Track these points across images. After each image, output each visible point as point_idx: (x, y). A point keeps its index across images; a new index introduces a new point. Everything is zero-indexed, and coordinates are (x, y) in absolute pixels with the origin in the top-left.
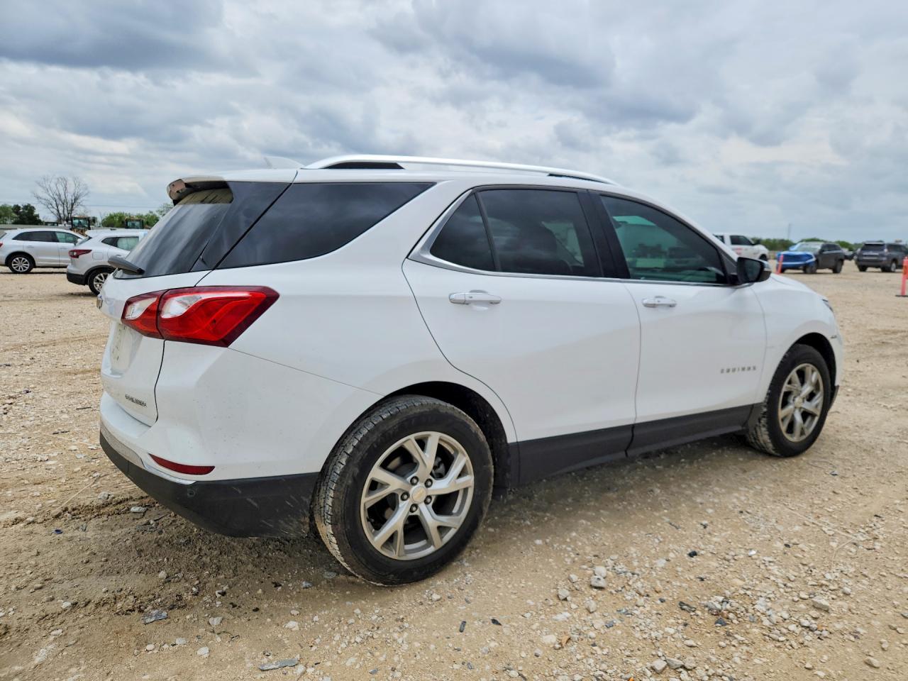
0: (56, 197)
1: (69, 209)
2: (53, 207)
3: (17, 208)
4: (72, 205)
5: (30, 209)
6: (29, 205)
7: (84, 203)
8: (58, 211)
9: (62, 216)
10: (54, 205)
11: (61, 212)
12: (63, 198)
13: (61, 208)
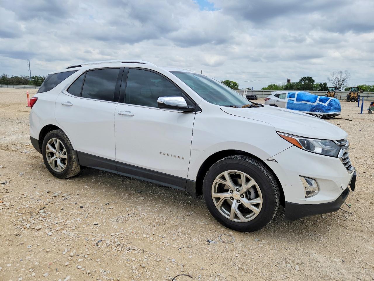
0: (336, 79)
1: (341, 84)
2: (335, 84)
3: (321, 84)
4: (342, 82)
5: (325, 84)
6: (325, 83)
7: (347, 81)
8: (336, 85)
9: (337, 87)
10: (335, 83)
11: (337, 85)
12: (339, 79)
13: (337, 84)
